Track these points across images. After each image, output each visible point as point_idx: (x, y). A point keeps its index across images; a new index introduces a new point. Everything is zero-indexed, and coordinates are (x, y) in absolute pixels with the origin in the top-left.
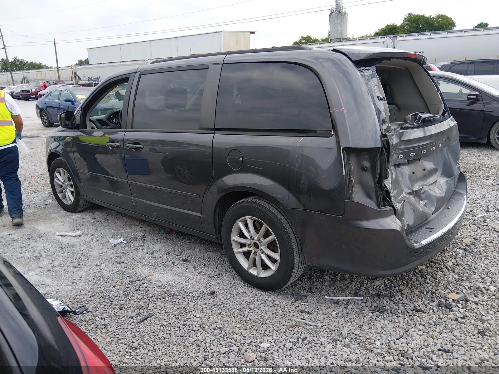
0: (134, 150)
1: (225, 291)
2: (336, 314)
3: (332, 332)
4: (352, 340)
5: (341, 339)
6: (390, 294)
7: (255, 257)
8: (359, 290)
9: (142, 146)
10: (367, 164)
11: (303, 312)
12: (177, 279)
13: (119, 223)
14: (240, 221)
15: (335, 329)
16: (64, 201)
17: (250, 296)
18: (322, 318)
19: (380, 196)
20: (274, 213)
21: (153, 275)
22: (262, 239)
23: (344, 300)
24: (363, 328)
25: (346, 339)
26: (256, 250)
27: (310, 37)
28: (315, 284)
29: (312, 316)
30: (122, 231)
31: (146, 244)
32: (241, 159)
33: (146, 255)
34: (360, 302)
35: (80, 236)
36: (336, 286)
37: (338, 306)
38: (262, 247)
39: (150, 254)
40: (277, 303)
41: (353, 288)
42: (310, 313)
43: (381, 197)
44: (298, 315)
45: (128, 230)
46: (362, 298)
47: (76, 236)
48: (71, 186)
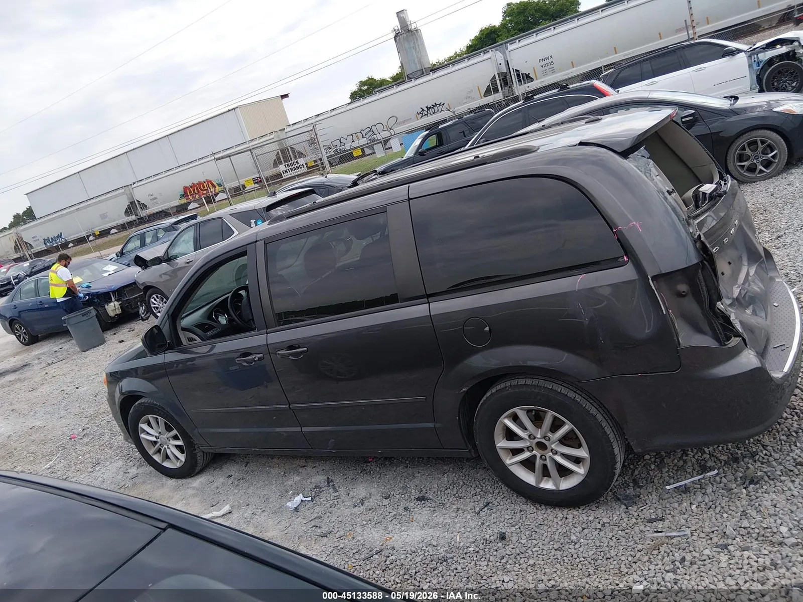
0: (291, 357)
1: (517, 527)
2: (696, 507)
3: (711, 536)
4: (745, 538)
5: (730, 541)
6: (748, 451)
7: (545, 462)
8: (702, 460)
9: (306, 349)
10: (683, 288)
11: (651, 521)
12: (431, 531)
13: (275, 471)
14: (506, 417)
15: (713, 529)
16: (166, 464)
17: (560, 523)
18: (683, 522)
19: (717, 326)
20: (562, 392)
21: (390, 539)
22: (550, 435)
23: (693, 482)
24: (748, 515)
25: (736, 539)
26: (542, 452)
27: (372, 79)
28: (637, 472)
29: (667, 523)
30: (290, 483)
31: (342, 491)
32: (487, 329)
33: (354, 510)
34: (718, 479)
35: (230, 513)
36: (667, 466)
37: (692, 494)
38: (553, 446)
39: (359, 507)
40: (605, 520)
41: (694, 460)
42: (662, 519)
43: (720, 328)
44: (648, 528)
45: (297, 478)
46: (716, 471)
47: (223, 515)
48: (175, 438)
